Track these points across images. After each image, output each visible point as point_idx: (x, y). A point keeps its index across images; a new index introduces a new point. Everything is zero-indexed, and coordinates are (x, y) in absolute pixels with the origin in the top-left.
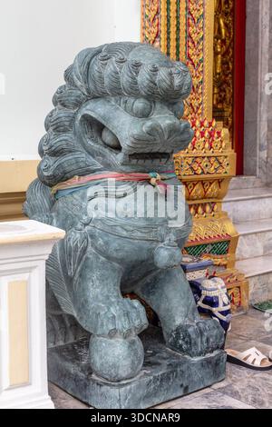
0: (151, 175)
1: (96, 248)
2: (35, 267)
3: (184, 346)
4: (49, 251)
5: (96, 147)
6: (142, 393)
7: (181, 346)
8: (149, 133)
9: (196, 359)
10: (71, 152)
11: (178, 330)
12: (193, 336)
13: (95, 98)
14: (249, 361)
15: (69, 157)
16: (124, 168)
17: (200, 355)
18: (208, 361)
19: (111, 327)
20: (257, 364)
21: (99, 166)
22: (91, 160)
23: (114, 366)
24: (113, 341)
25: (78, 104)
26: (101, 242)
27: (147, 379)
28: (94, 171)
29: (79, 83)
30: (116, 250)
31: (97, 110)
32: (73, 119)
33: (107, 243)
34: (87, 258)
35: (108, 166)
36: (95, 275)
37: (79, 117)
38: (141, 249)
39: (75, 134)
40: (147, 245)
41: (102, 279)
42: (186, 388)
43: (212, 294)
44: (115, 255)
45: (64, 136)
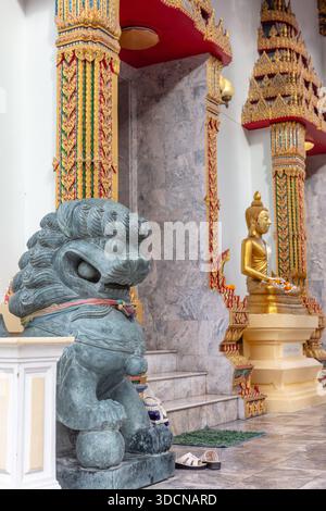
0: (119, 301)
1: (81, 360)
2: (49, 368)
3: (145, 446)
4: (61, 354)
5: (76, 278)
6: (126, 477)
7: (142, 447)
8: (124, 265)
9: (156, 456)
10: (50, 284)
11: (138, 434)
12: (153, 435)
13: (76, 239)
14: (188, 463)
15: (49, 288)
16: (101, 295)
17: (158, 452)
18: (165, 457)
19: (103, 420)
20: (195, 464)
21: (76, 295)
22: (68, 290)
23: (107, 453)
24: (103, 433)
25: (60, 244)
26: (86, 354)
27: (128, 466)
28: (69, 300)
29: (62, 228)
30: (99, 360)
31: (80, 248)
32: (54, 256)
33: (91, 355)
34: (72, 370)
35: (85, 295)
36: (80, 383)
37: (63, 254)
38: (118, 359)
39: (55, 269)
40: (121, 355)
41: (85, 386)
42: (152, 479)
43: (154, 409)
44: (97, 364)
45: (44, 271)
